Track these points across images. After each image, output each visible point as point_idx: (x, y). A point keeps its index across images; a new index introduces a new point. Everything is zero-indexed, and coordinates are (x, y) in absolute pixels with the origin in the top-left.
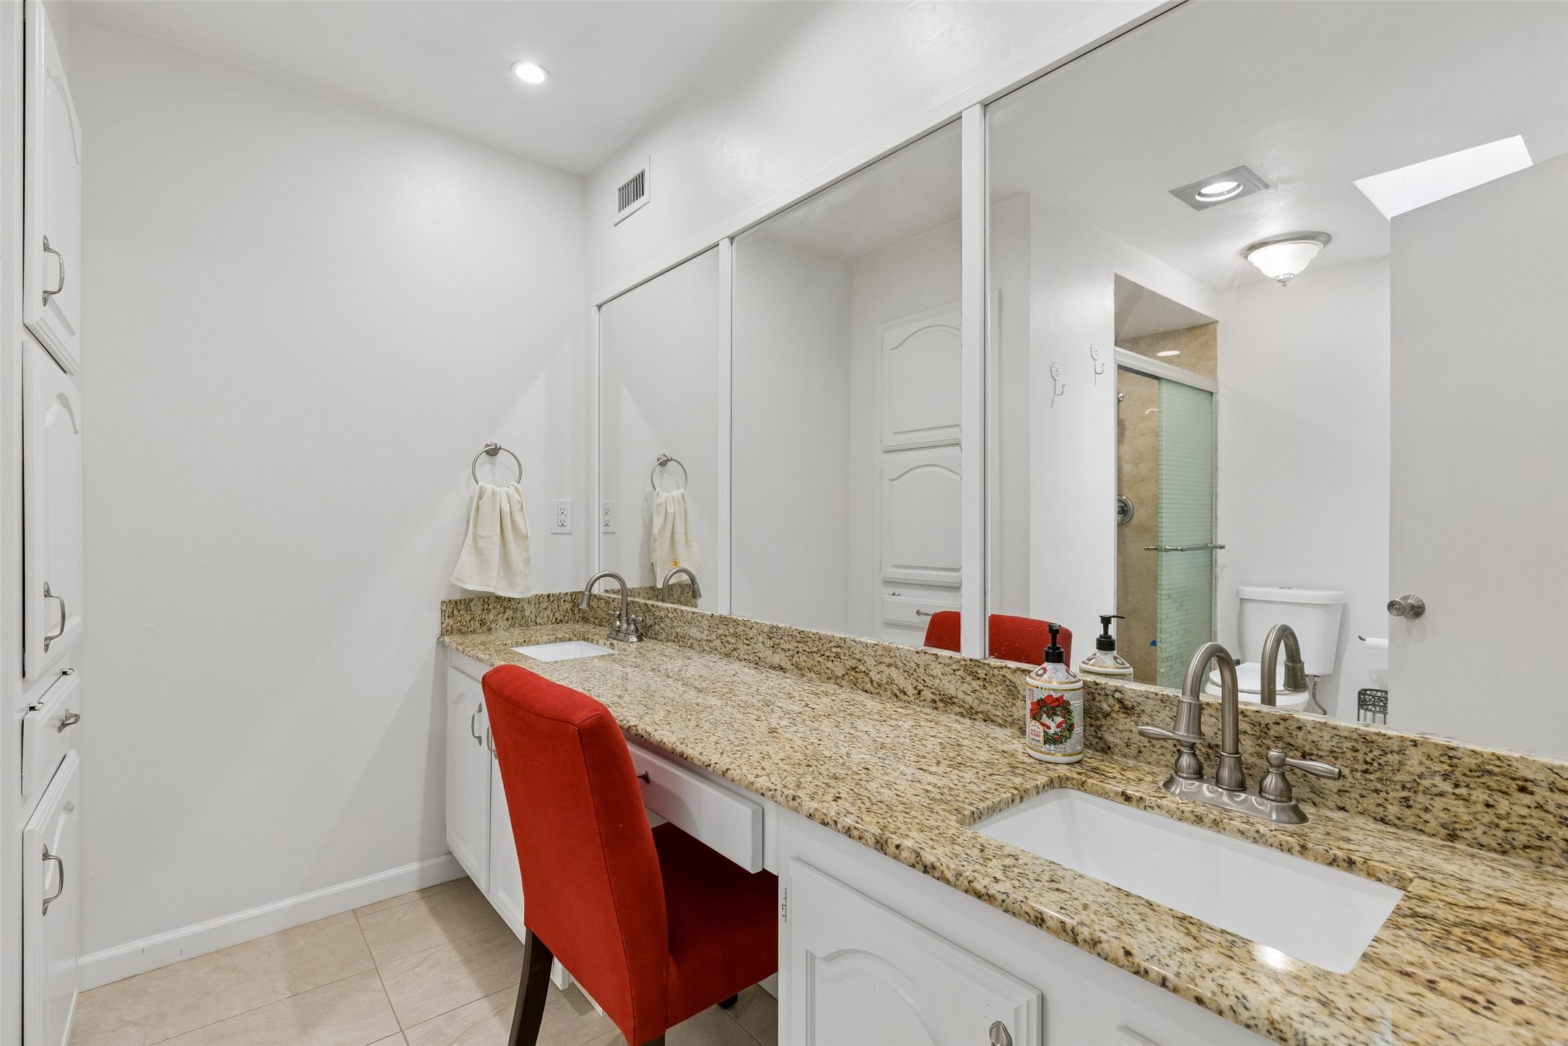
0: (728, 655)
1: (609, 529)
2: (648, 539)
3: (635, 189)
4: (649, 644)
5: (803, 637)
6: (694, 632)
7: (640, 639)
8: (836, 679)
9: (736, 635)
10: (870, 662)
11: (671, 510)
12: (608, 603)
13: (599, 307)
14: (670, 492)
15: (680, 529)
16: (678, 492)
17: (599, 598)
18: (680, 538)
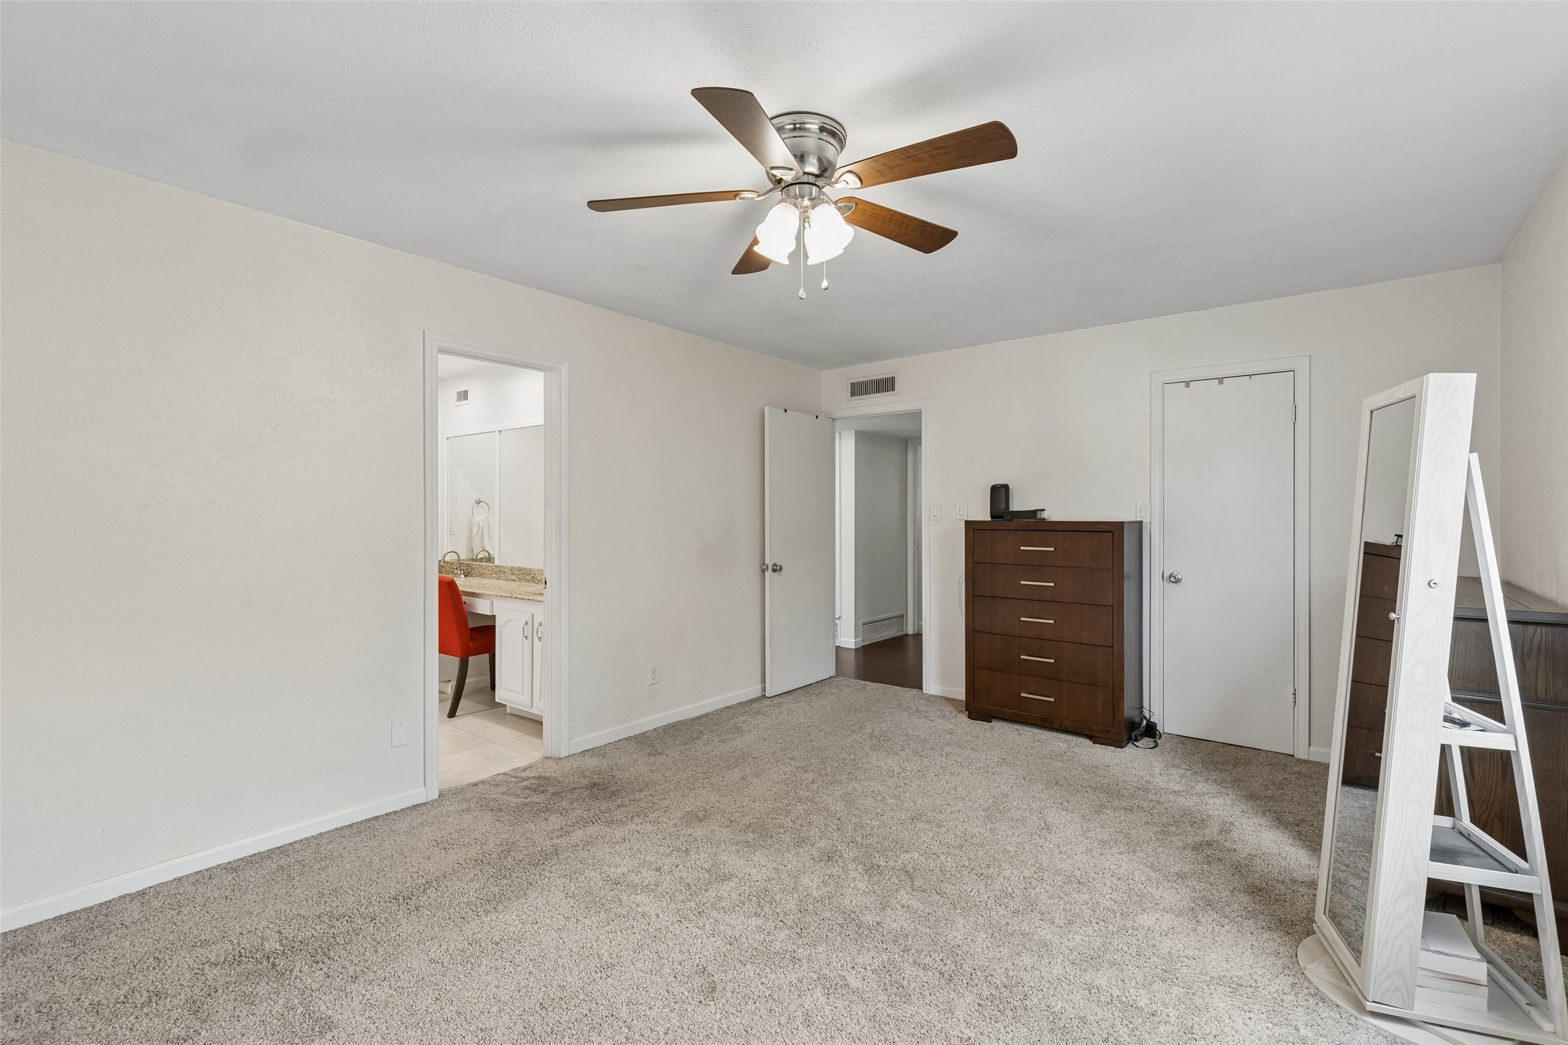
0: (498, 579)
1: (452, 533)
2: (470, 537)
3: (464, 396)
4: (468, 578)
5: (520, 569)
6: (486, 572)
7: (466, 576)
8: (529, 581)
9: (500, 571)
10: (537, 574)
11: (481, 524)
12: (452, 564)
13: (448, 438)
14: (481, 516)
15: (486, 533)
16: (485, 516)
17: (448, 563)
18: (486, 536)
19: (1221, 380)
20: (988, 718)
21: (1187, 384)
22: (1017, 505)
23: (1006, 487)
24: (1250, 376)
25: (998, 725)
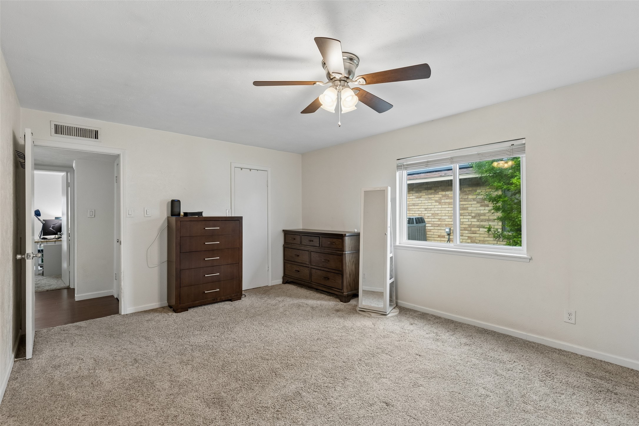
19: (250, 170)
20: (185, 309)
21: (242, 169)
22: (183, 210)
23: (179, 201)
24: (258, 170)
25: (191, 311)
